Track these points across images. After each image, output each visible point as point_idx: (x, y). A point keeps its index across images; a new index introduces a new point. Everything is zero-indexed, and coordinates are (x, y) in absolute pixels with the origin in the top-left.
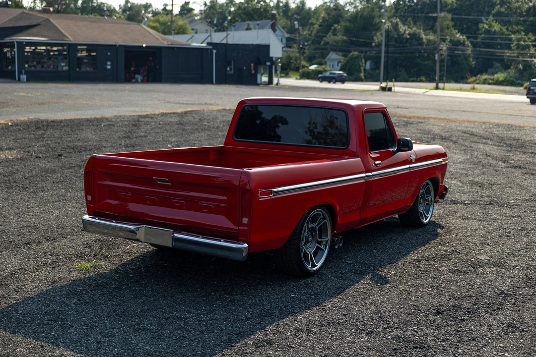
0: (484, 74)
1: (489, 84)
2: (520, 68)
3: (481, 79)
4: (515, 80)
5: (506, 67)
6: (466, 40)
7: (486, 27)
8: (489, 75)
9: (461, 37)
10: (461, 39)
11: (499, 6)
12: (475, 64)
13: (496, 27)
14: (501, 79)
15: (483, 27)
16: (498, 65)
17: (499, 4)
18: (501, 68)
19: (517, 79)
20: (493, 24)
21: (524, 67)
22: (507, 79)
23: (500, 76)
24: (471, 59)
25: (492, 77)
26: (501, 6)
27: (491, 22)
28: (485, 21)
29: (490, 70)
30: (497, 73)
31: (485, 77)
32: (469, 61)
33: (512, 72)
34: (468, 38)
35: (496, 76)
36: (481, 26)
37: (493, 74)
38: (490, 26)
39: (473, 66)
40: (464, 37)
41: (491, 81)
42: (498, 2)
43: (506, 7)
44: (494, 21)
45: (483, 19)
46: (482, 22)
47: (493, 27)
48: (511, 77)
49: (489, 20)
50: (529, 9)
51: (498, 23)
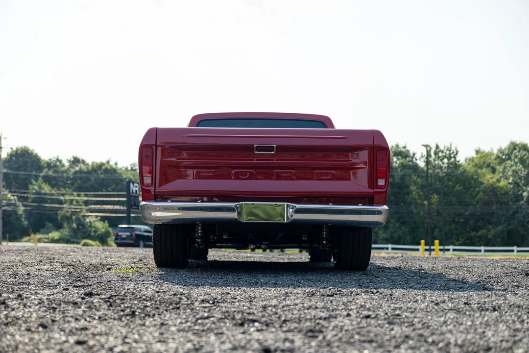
0: (38, 234)
1: (45, 242)
2: (74, 228)
3: (36, 239)
4: (69, 238)
5: (59, 227)
6: (17, 200)
7: (36, 188)
8: (43, 234)
9: (12, 198)
10: (12, 200)
11: (46, 169)
12: (27, 224)
13: (46, 189)
14: (56, 237)
15: (33, 189)
16: (50, 225)
17: (47, 167)
18: (53, 228)
19: (72, 238)
20: (43, 185)
21: (78, 227)
22: (63, 238)
23: (55, 235)
24: (23, 220)
25: (47, 236)
26: (49, 170)
27: (41, 185)
28: (35, 183)
29: (42, 230)
30: (51, 232)
31: (38, 236)
32: (22, 221)
33: (65, 232)
34: (20, 198)
35: (51, 235)
36: (31, 187)
37: (48, 234)
38: (40, 188)
39: (26, 226)
40: (15, 197)
41: (46, 240)
42: (45, 165)
43: (52, 170)
44: (44, 183)
45: (33, 181)
46: (32, 184)
47: (43, 189)
48: (66, 235)
49: (39, 182)
50: (76, 173)
51: (47, 185)
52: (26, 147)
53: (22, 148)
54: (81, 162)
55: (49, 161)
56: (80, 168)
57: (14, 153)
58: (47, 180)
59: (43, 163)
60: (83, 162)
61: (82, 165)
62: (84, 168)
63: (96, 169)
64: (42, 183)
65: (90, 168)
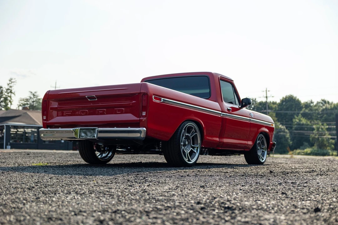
0: (298, 149)
3: (297, 153)
5: (312, 145)
6: (285, 129)
7: (298, 121)
8: (301, 150)
9: (282, 127)
10: (282, 128)
11: (304, 109)
12: (292, 143)
13: (304, 121)
14: (309, 152)
15: (296, 121)
16: (306, 144)
17: (305, 107)
18: (308, 146)
20: (302, 119)
22: (313, 152)
23: (308, 150)
24: (289, 141)
25: (303, 151)
26: (306, 109)
28: (296, 118)
29: (301, 147)
30: (306, 148)
31: (298, 151)
33: (315, 148)
34: (287, 128)
35: (306, 150)
36: (294, 120)
37: (304, 149)
38: (300, 120)
39: (291, 145)
40: (284, 127)
41: (303, 154)
42: (304, 106)
43: (309, 109)
44: (302, 117)
45: (295, 116)
46: (294, 118)
47: (302, 121)
48: (315, 150)
49: (299, 117)
50: (323, 110)
51: (304, 119)
52: (292, 95)
53: (289, 96)
54: (327, 103)
55: (306, 104)
56: (326, 107)
57: (284, 100)
58: (305, 115)
59: (302, 105)
60: (328, 102)
61: (328, 105)
62: (328, 106)
63: (337, 107)
64: (301, 117)
65: (333, 106)
